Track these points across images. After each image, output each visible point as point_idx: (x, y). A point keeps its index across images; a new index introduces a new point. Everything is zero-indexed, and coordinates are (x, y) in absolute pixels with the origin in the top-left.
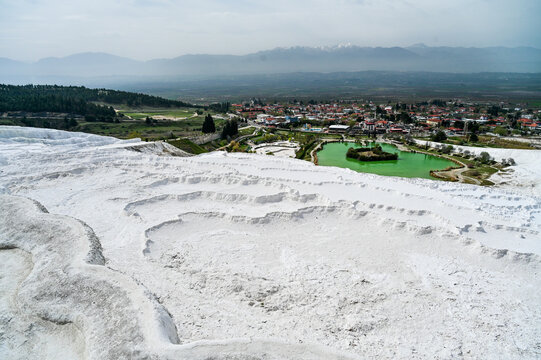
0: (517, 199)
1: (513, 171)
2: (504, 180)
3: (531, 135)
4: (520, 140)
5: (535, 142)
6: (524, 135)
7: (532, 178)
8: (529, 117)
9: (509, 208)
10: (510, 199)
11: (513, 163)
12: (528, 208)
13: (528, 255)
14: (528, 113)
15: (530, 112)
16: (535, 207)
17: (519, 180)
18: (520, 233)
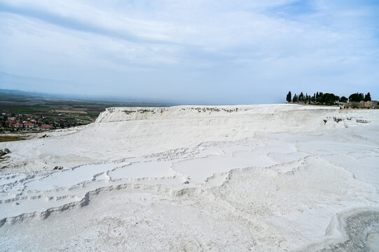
0: (13, 177)
1: (9, 157)
2: (4, 165)
3: (17, 130)
4: (10, 135)
5: (20, 135)
6: (12, 131)
7: (24, 159)
8: (13, 119)
9: (8, 185)
10: (8, 178)
11: (9, 152)
12: (21, 181)
13: (21, 216)
14: (12, 116)
15: (13, 115)
16: (26, 179)
17: (15, 162)
18: (15, 202)
